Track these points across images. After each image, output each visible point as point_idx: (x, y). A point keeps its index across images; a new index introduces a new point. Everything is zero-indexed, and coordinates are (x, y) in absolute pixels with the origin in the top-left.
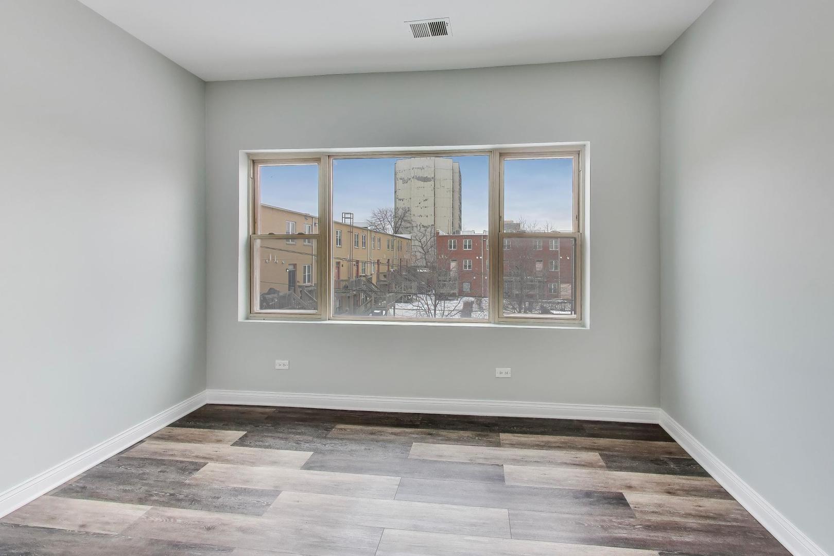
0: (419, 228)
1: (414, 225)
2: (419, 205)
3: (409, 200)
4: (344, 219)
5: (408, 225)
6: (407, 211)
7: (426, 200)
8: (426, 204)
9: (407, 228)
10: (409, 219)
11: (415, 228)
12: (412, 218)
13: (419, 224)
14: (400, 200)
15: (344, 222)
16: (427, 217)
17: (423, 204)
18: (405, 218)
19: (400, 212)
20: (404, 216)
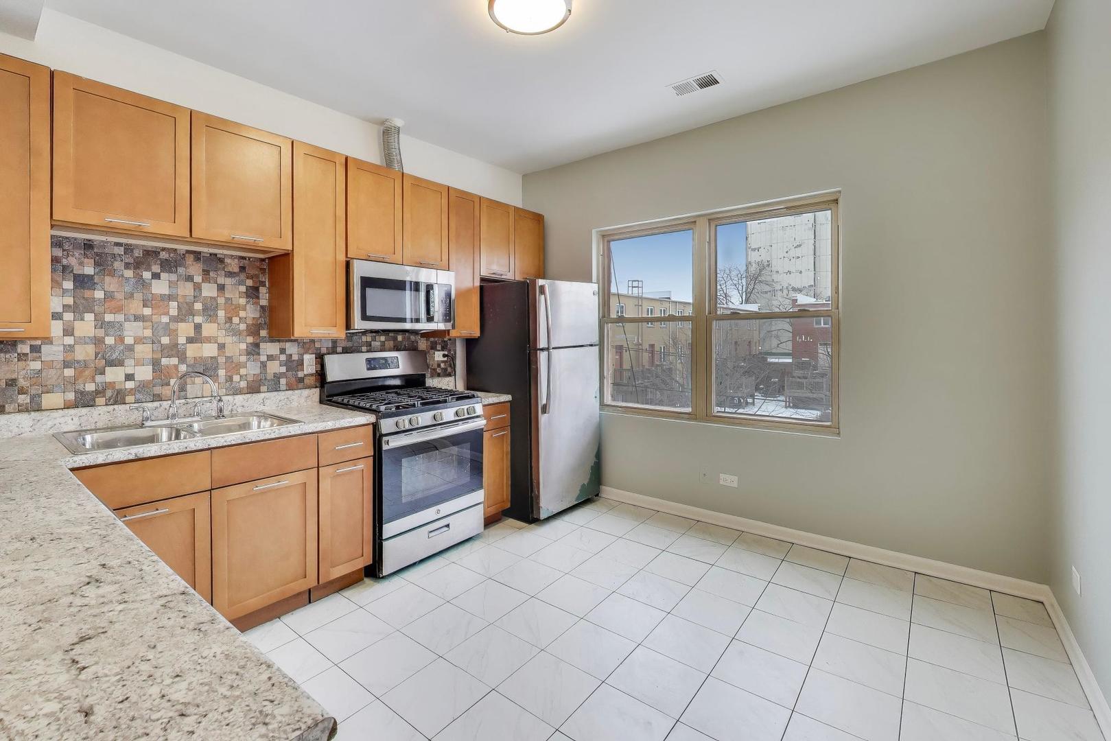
0: (785, 292)
1: (778, 287)
2: (786, 255)
3: (769, 248)
4: (630, 288)
5: (767, 288)
6: (764, 266)
7: (799, 246)
8: (799, 252)
9: (766, 293)
10: (768, 278)
11: (779, 293)
12: (775, 277)
13: (785, 285)
14: (754, 250)
15: (630, 293)
16: (801, 272)
17: (793, 253)
18: (763, 278)
19: (753, 269)
20: (760, 275)
